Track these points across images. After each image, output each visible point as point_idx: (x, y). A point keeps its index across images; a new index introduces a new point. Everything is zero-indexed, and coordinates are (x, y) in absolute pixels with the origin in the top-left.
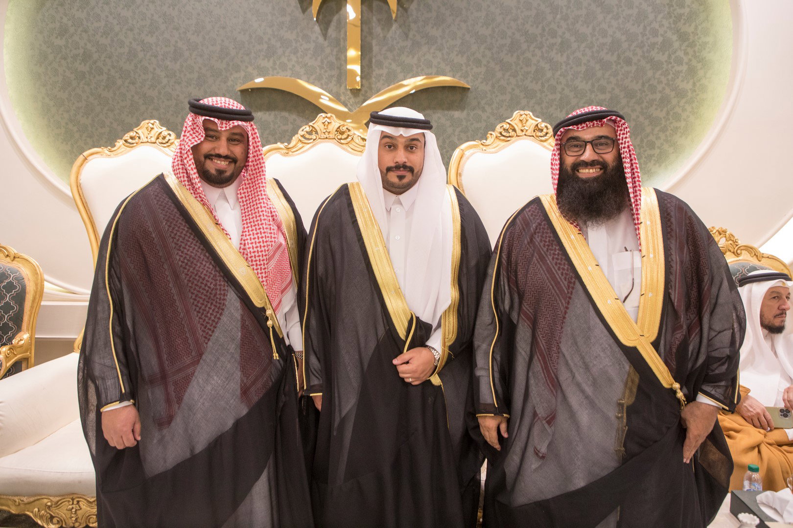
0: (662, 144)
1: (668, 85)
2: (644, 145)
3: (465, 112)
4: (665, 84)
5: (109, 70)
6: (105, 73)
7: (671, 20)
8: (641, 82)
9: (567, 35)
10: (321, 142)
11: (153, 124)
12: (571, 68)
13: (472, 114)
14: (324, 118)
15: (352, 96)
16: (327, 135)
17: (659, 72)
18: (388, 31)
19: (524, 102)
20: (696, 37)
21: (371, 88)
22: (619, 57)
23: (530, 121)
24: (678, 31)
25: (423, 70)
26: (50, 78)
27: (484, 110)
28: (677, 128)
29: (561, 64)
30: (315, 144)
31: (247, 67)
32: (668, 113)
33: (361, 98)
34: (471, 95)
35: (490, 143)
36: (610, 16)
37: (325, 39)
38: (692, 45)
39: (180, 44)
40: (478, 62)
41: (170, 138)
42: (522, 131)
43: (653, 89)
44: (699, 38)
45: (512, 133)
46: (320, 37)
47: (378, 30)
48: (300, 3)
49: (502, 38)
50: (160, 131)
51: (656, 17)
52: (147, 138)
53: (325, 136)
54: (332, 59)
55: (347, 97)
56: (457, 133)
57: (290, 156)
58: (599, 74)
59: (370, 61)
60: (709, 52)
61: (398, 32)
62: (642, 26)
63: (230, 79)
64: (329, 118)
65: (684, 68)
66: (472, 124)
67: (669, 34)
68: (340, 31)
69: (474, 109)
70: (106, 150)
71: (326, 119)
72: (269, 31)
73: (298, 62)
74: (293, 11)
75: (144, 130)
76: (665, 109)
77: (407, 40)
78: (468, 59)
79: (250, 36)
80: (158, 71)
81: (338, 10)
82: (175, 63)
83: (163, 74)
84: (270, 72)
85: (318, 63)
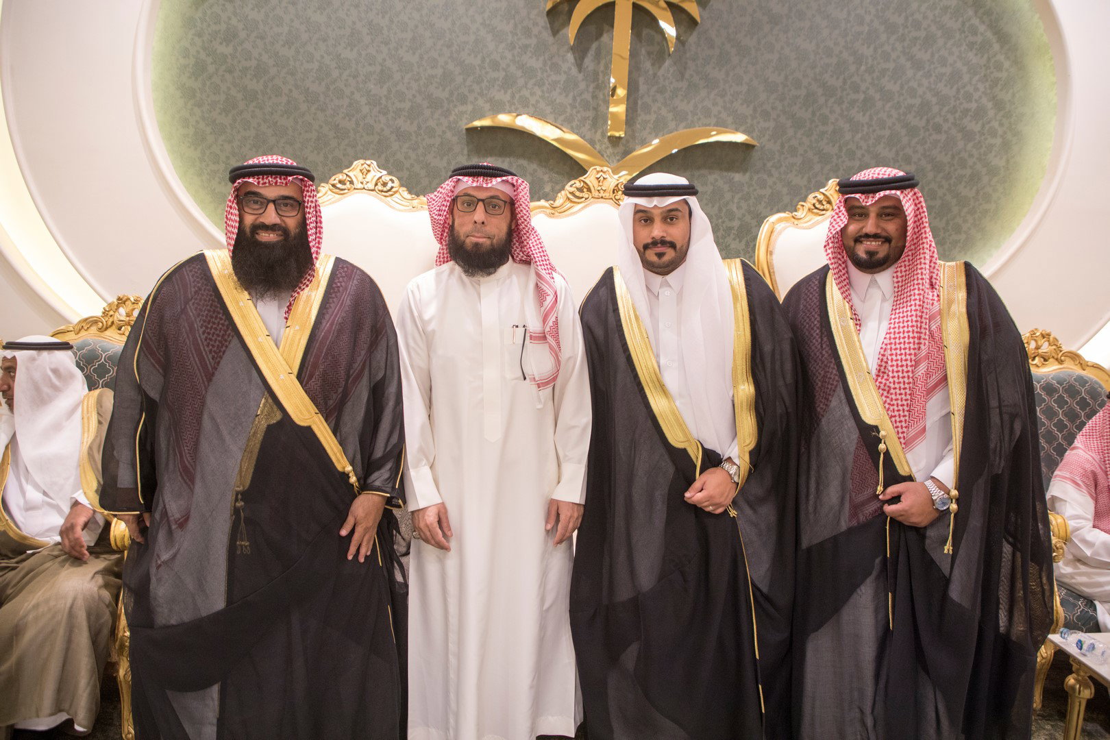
0: (969, 229)
2: (950, 228)
3: (748, 175)
4: (977, 159)
5: (290, 90)
6: (285, 94)
7: (987, 84)
8: (950, 153)
9: (871, 91)
10: (596, 203)
11: (369, 166)
12: (874, 131)
13: (756, 178)
14: (598, 172)
15: (609, 146)
16: (602, 194)
17: (971, 144)
18: (660, 67)
20: (1013, 107)
21: (634, 137)
22: (928, 121)
24: (994, 98)
25: (699, 119)
26: (208, 96)
27: (770, 175)
29: (863, 125)
30: (588, 204)
31: (476, 99)
32: (977, 192)
33: (621, 149)
34: (756, 155)
35: (802, 216)
36: (920, 73)
37: (580, 71)
38: (1008, 115)
39: (389, 63)
40: (766, 115)
41: (393, 185)
43: (963, 164)
44: (1016, 108)
45: (827, 206)
46: (573, 67)
47: (647, 65)
48: (550, 23)
49: (796, 88)
50: (380, 175)
51: (971, 79)
52: (362, 183)
53: (601, 195)
54: (587, 96)
55: (604, 146)
56: (736, 201)
57: (557, 217)
58: (905, 140)
59: (636, 103)
60: (1026, 125)
61: (671, 70)
62: (955, 88)
63: (453, 113)
64: (604, 172)
65: (998, 141)
66: (755, 190)
67: (984, 100)
68: (599, 63)
69: (758, 172)
71: (601, 173)
72: (509, 55)
73: (542, 97)
74: (540, 32)
75: (357, 172)
76: (975, 188)
77: (682, 80)
78: (755, 110)
79: (483, 60)
80: (357, 96)
81: (599, 35)
82: (381, 87)
83: (363, 101)
84: (507, 107)
85: (570, 100)
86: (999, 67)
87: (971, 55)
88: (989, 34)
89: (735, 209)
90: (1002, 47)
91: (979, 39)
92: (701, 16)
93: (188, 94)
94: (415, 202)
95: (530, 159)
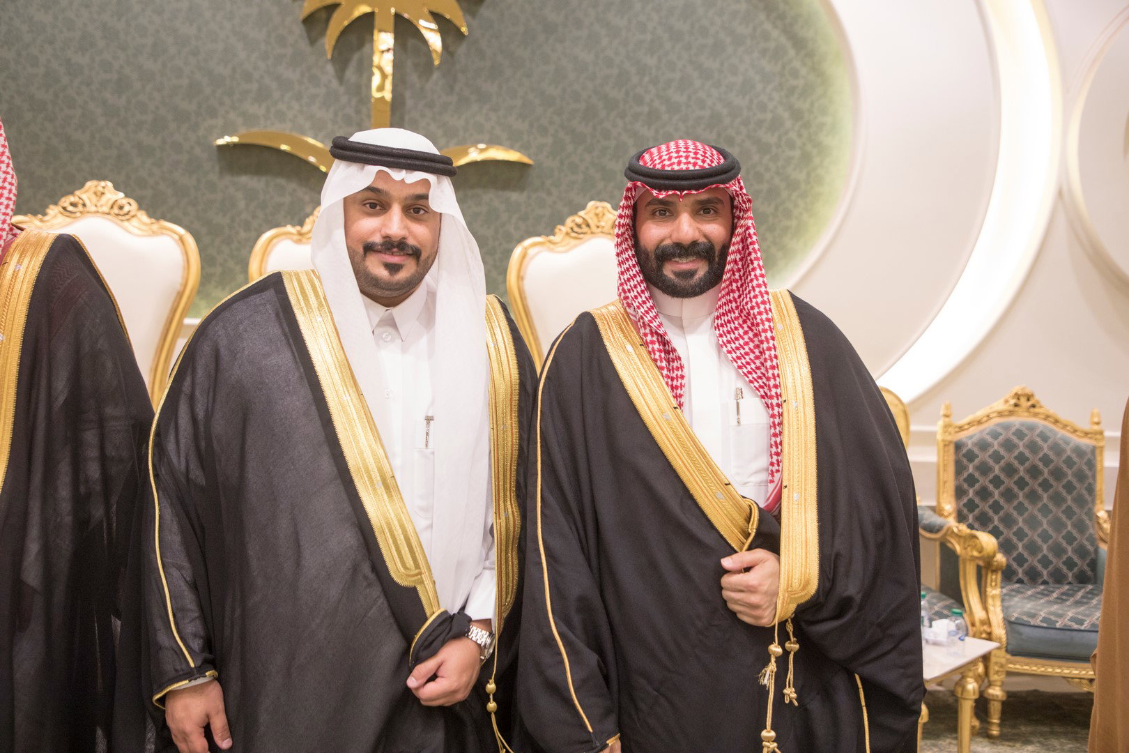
1: (777, 173)
3: (525, 194)
5: (12, 97)
7: (782, 93)
9: (656, 104)
11: (104, 188)
13: (534, 196)
17: (767, 157)
18: (428, 80)
19: (600, 185)
20: (812, 116)
23: (607, 215)
24: (790, 107)
25: (472, 135)
27: (549, 193)
28: (787, 228)
31: (227, 112)
32: (776, 208)
34: (532, 175)
35: (558, 241)
36: (709, 83)
37: (341, 84)
38: (807, 125)
39: (127, 71)
40: (544, 131)
41: (130, 208)
42: (598, 227)
44: (815, 117)
45: (585, 229)
46: (333, 80)
47: (414, 78)
48: (307, 32)
49: (575, 102)
51: (764, 88)
52: (96, 206)
54: (350, 111)
56: (513, 220)
57: (304, 244)
60: (827, 136)
61: (440, 83)
62: (747, 97)
63: (202, 127)
65: (797, 153)
66: (534, 210)
67: (780, 111)
68: (362, 75)
69: (536, 191)
72: (262, 65)
73: (302, 111)
74: (296, 41)
75: (91, 194)
76: (773, 203)
77: (452, 94)
78: (531, 125)
79: (234, 70)
80: (91, 106)
81: (360, 45)
82: (120, 97)
83: (99, 111)
84: (262, 122)
85: (331, 114)
86: (795, 74)
87: (764, 62)
88: (783, 40)
89: (512, 230)
90: (798, 53)
91: (772, 45)
92: (468, 26)
94: (155, 227)
95: (289, 177)
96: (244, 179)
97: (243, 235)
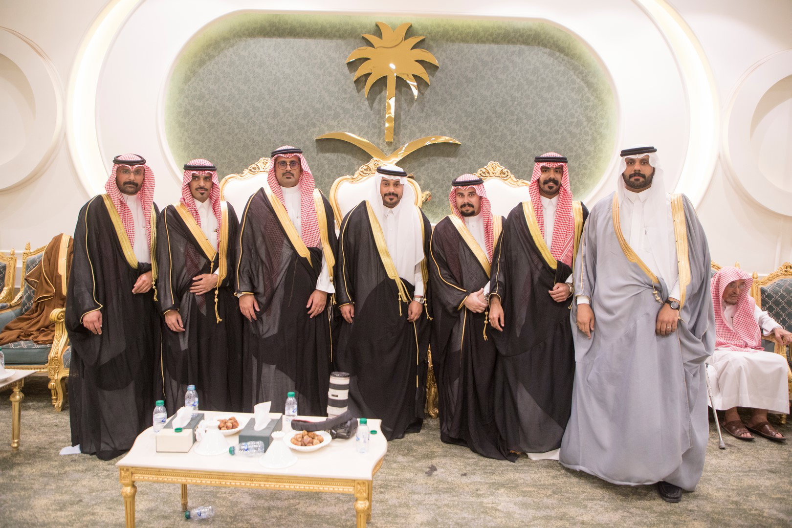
1: (580, 147)
3: (458, 158)
5: (230, 123)
6: (228, 124)
7: (582, 109)
9: (521, 115)
12: (523, 135)
13: (461, 160)
14: (375, 161)
15: (387, 146)
17: (575, 140)
18: (411, 106)
19: (493, 154)
20: (597, 120)
21: (399, 141)
22: (551, 129)
23: (498, 168)
24: (586, 116)
25: (432, 131)
26: (191, 126)
27: (469, 158)
28: (585, 174)
29: (517, 132)
31: (321, 125)
32: (580, 165)
33: (393, 147)
34: (461, 148)
36: (546, 104)
37: (371, 110)
38: (594, 124)
39: (278, 108)
40: (466, 129)
42: (493, 173)
44: (598, 120)
45: (487, 175)
46: (368, 108)
47: (405, 105)
48: (356, 87)
49: (481, 115)
51: (573, 106)
52: (263, 169)
54: (375, 122)
55: (384, 146)
56: (452, 171)
57: (354, 183)
58: (539, 139)
59: (399, 125)
60: (604, 129)
61: (417, 108)
62: (565, 111)
63: (309, 132)
64: (378, 161)
65: (590, 138)
66: (461, 166)
67: (581, 117)
68: (380, 107)
69: (463, 157)
70: (238, 176)
72: (336, 103)
73: (353, 123)
74: (351, 91)
76: (578, 162)
77: (423, 113)
78: (460, 126)
79: (324, 105)
80: (263, 125)
81: (381, 92)
82: (274, 120)
83: (266, 127)
84: (336, 128)
85: (366, 124)
86: (588, 100)
87: (573, 94)
88: (582, 83)
90: (589, 90)
91: (577, 86)
92: (430, 80)
93: (182, 125)
95: (347, 153)
96: (327, 155)
97: (327, 180)
